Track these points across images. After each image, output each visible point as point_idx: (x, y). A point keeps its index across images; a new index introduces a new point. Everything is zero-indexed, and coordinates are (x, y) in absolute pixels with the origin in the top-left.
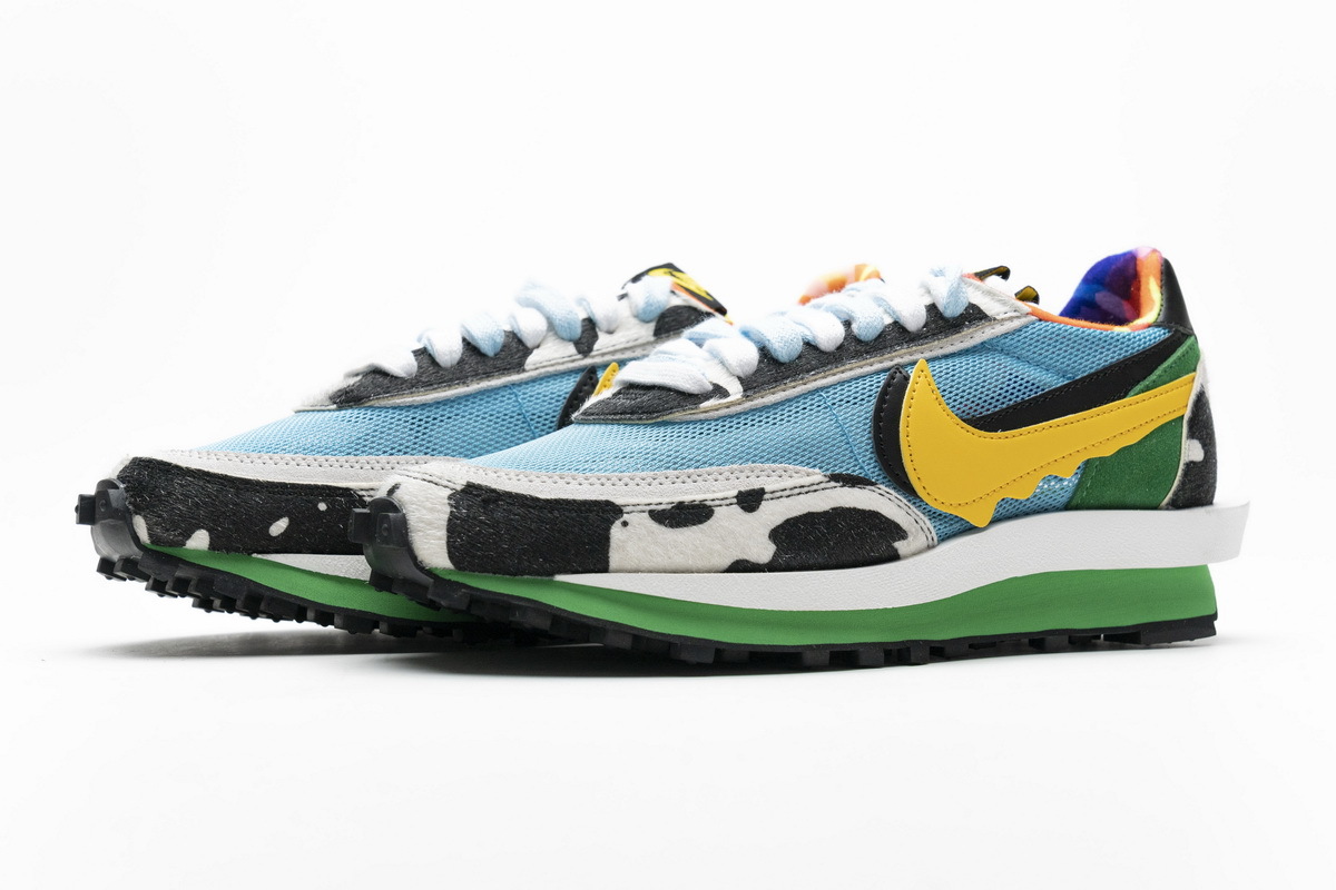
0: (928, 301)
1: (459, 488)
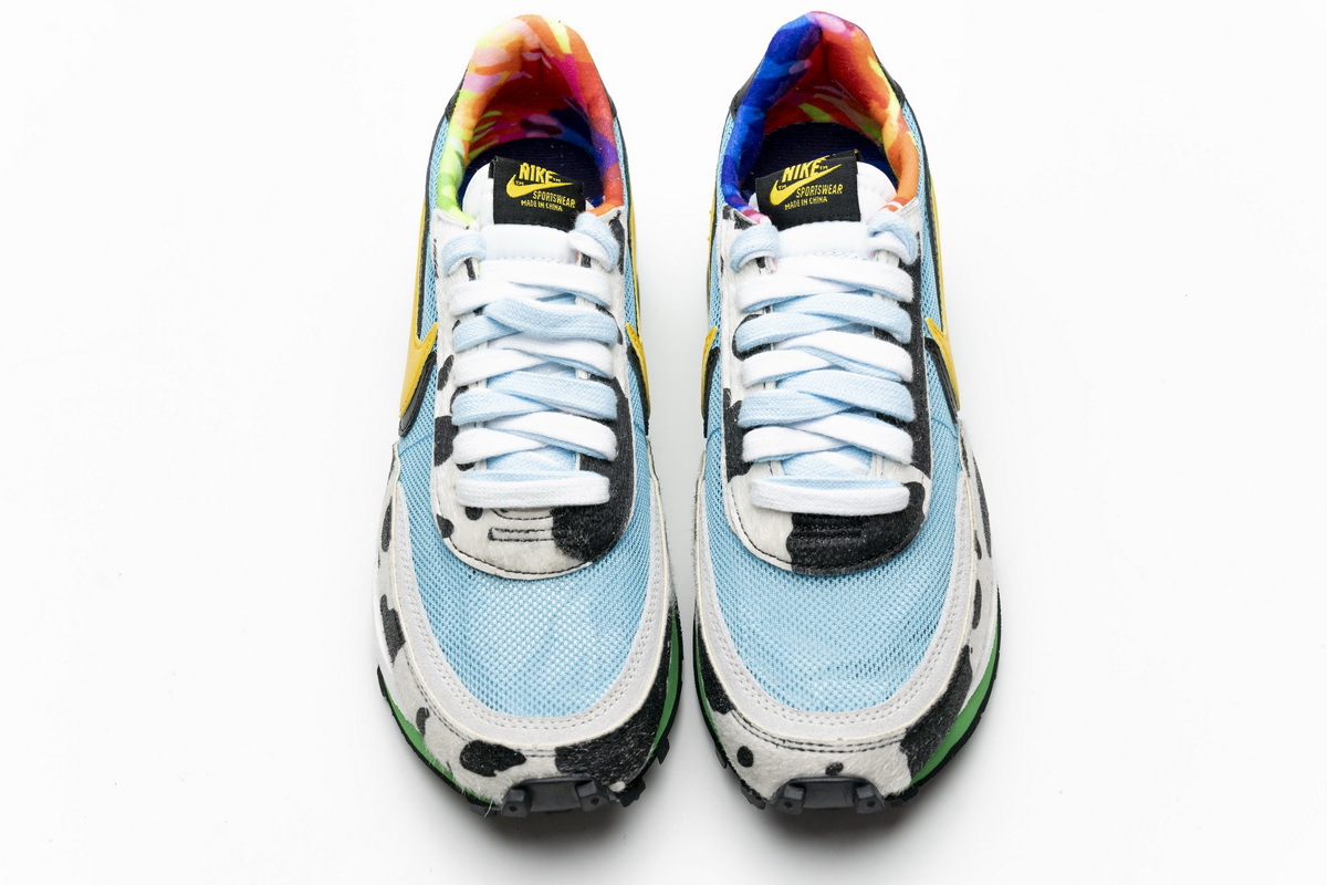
1: (902, 737)
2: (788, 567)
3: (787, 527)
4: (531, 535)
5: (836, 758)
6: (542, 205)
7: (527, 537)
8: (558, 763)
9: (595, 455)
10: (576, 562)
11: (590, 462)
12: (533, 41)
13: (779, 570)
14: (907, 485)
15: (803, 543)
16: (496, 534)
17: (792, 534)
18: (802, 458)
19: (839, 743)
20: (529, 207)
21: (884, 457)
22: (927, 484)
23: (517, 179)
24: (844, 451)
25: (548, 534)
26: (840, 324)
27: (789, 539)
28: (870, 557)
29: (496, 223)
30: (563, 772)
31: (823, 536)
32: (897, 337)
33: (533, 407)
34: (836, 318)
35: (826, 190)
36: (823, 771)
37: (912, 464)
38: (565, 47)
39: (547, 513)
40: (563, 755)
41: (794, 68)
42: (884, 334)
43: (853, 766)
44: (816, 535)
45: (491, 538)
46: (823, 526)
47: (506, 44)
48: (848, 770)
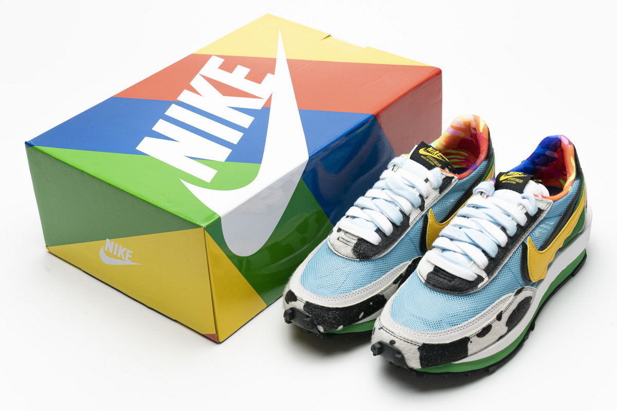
0: (525, 212)
1: (420, 345)
2: (424, 281)
3: (431, 269)
4: (348, 243)
5: (395, 339)
6: (428, 160)
7: (347, 243)
8: (305, 306)
9: (382, 230)
10: (355, 257)
11: (379, 231)
12: (473, 125)
13: (421, 281)
14: (478, 275)
15: (432, 276)
16: (340, 239)
17: (431, 273)
18: (450, 252)
19: (398, 334)
20: (423, 159)
21: (475, 263)
22: (486, 279)
23: (426, 149)
24: (464, 256)
25: (353, 245)
26: (492, 220)
27: (429, 273)
28: (450, 290)
29: (410, 158)
30: (304, 310)
31: (440, 277)
32: (508, 232)
33: (378, 209)
34: (491, 217)
35: (517, 180)
36: (389, 342)
37: (484, 270)
38: (481, 129)
39: (356, 239)
40: (308, 305)
41: (548, 153)
42: (504, 229)
43: (399, 345)
44: (438, 275)
45: (338, 239)
46: (442, 274)
47: (464, 121)
48: (397, 345)
